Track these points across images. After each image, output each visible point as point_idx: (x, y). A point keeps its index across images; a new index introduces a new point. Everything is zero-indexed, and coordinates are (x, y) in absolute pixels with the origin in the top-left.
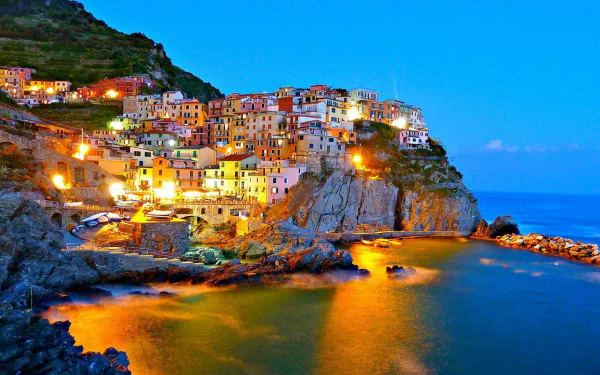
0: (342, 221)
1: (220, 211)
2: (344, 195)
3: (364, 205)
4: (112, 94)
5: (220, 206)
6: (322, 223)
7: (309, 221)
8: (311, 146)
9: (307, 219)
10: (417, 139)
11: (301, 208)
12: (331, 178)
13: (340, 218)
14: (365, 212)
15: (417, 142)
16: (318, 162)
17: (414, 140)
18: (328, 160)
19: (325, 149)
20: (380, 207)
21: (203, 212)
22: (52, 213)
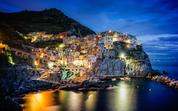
0: (108, 72)
1: (77, 70)
2: (109, 65)
3: (115, 67)
4: (61, 37)
5: (76, 69)
6: (102, 73)
7: (98, 73)
8: (99, 50)
9: (97, 72)
10: (133, 46)
11: (96, 68)
12: (105, 59)
13: (107, 71)
14: (115, 69)
15: (133, 47)
16: (101, 55)
17: (132, 46)
18: (104, 54)
19: (103, 51)
20: (120, 68)
21: (73, 70)
22: (32, 71)
